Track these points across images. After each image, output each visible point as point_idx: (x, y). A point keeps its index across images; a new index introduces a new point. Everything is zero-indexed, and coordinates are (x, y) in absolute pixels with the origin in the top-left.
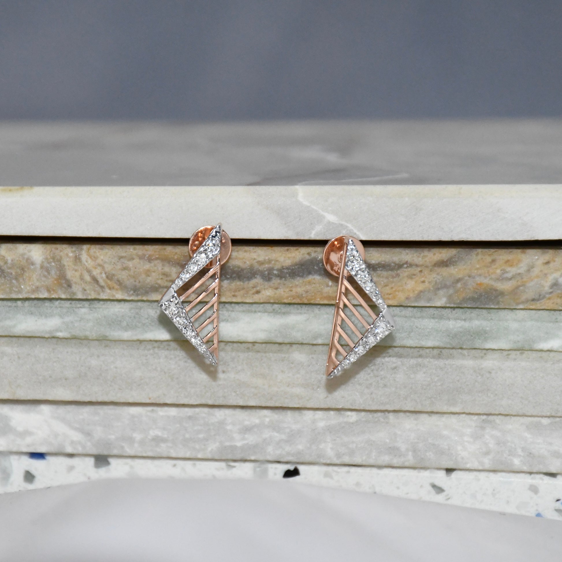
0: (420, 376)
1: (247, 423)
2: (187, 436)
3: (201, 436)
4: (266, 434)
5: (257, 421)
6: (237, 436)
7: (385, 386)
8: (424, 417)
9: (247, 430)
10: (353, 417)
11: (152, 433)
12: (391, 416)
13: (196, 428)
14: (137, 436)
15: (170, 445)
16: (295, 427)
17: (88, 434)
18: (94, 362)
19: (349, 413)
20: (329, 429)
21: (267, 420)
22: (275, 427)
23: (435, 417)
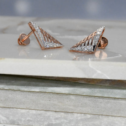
0: (109, 105)
1: (57, 117)
2: (38, 120)
3: (42, 120)
4: (62, 120)
5: (60, 116)
6: (53, 121)
7: (98, 107)
8: (110, 117)
9: (57, 119)
10: (89, 116)
11: (28, 119)
12: (100, 116)
13: (41, 118)
14: (23, 119)
15: (33, 122)
16: (71, 119)
17: (8, 118)
18: (10, 96)
19: (88, 115)
20: (82, 120)
21: (63, 116)
22: (65, 118)
23: (113, 118)
